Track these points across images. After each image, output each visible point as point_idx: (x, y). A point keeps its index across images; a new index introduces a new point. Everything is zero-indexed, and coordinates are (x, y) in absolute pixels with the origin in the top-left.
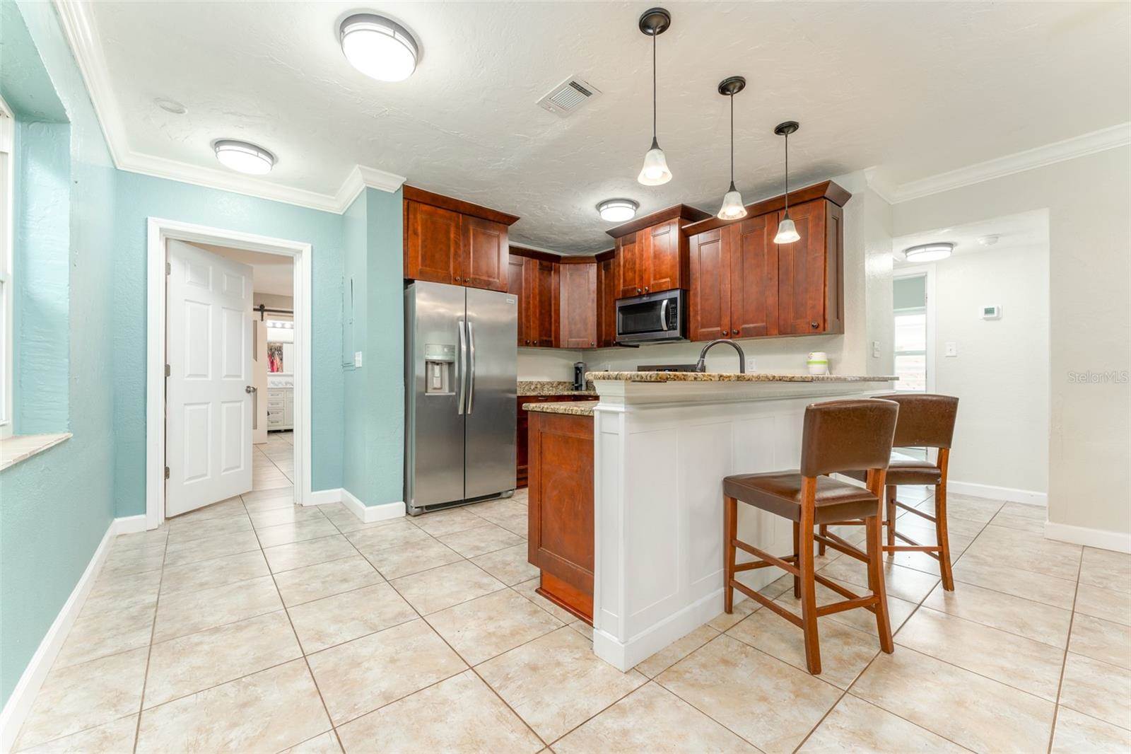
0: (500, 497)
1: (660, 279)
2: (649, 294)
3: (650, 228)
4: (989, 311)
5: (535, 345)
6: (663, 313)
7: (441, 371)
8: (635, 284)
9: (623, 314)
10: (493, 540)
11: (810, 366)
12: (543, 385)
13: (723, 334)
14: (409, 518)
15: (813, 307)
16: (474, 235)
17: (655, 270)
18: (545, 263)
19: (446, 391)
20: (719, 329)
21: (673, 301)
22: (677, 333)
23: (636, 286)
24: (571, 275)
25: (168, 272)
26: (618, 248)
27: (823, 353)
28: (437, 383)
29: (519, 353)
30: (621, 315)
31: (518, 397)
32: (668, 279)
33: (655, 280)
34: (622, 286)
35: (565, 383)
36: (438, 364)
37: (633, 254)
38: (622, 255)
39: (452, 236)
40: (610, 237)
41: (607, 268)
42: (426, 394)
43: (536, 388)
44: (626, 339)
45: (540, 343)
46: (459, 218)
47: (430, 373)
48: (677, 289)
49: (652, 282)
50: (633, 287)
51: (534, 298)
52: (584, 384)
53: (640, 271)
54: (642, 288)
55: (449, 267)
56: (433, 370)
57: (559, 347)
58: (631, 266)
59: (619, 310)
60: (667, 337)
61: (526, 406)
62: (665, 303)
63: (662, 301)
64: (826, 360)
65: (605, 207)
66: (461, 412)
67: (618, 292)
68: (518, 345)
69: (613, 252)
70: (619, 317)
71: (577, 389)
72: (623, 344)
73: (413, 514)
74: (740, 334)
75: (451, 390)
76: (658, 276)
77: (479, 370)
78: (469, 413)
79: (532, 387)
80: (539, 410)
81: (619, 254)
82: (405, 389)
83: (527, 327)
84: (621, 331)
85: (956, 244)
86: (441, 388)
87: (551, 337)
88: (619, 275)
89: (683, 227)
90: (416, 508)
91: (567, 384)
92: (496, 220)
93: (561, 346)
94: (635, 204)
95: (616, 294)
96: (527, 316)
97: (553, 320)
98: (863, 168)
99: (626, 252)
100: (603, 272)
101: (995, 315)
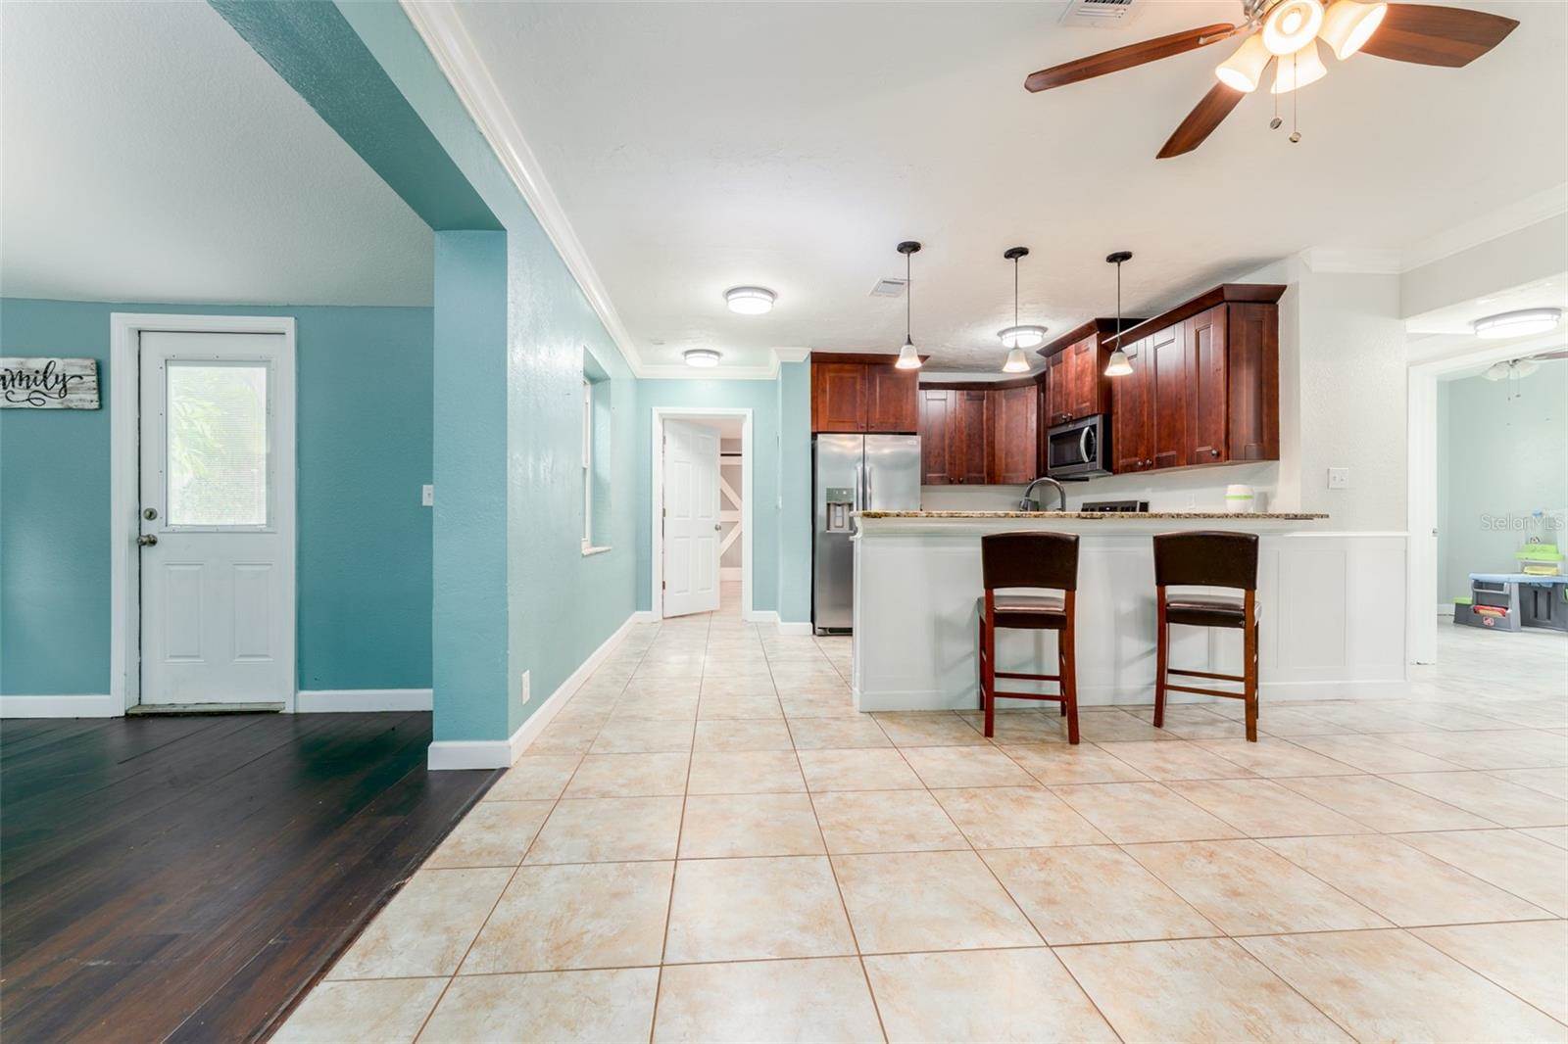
1: (1082, 403)
2: (1072, 421)
3: (1074, 345)
5: (960, 483)
6: (1083, 443)
7: (843, 511)
8: (1062, 409)
9: (1054, 444)
11: (1227, 501)
13: (1139, 465)
14: (815, 637)
15: (1216, 432)
16: (880, 383)
17: (1078, 393)
18: (973, 393)
19: (846, 529)
20: (1136, 459)
21: (1093, 428)
22: (1098, 465)
23: (1062, 412)
24: (1007, 402)
25: (664, 442)
26: (1048, 368)
30: (1053, 446)
32: (1088, 404)
33: (1077, 404)
34: (1051, 411)
36: (839, 505)
37: (1060, 376)
38: (1052, 377)
39: (858, 387)
40: (1040, 356)
41: (1043, 391)
42: (827, 531)
45: (968, 480)
46: (864, 369)
47: (832, 513)
48: (1098, 414)
49: (1075, 407)
50: (1060, 413)
53: (1066, 394)
54: (1066, 416)
55: (855, 416)
56: (835, 510)
57: (994, 483)
58: (1059, 386)
59: (1051, 441)
60: (1089, 469)
62: (1086, 429)
63: (1083, 428)
67: (1051, 419)
69: (1045, 373)
70: (1050, 447)
73: (817, 634)
74: (1154, 465)
76: (1080, 401)
81: (1049, 375)
82: (813, 526)
83: (952, 464)
84: (1053, 464)
86: (842, 527)
87: (982, 472)
88: (1050, 399)
89: (1102, 343)
90: (819, 629)
93: (996, 482)
94: (1044, 329)
95: (1049, 421)
96: (952, 452)
97: (985, 453)
99: (1055, 373)
100: (1041, 396)
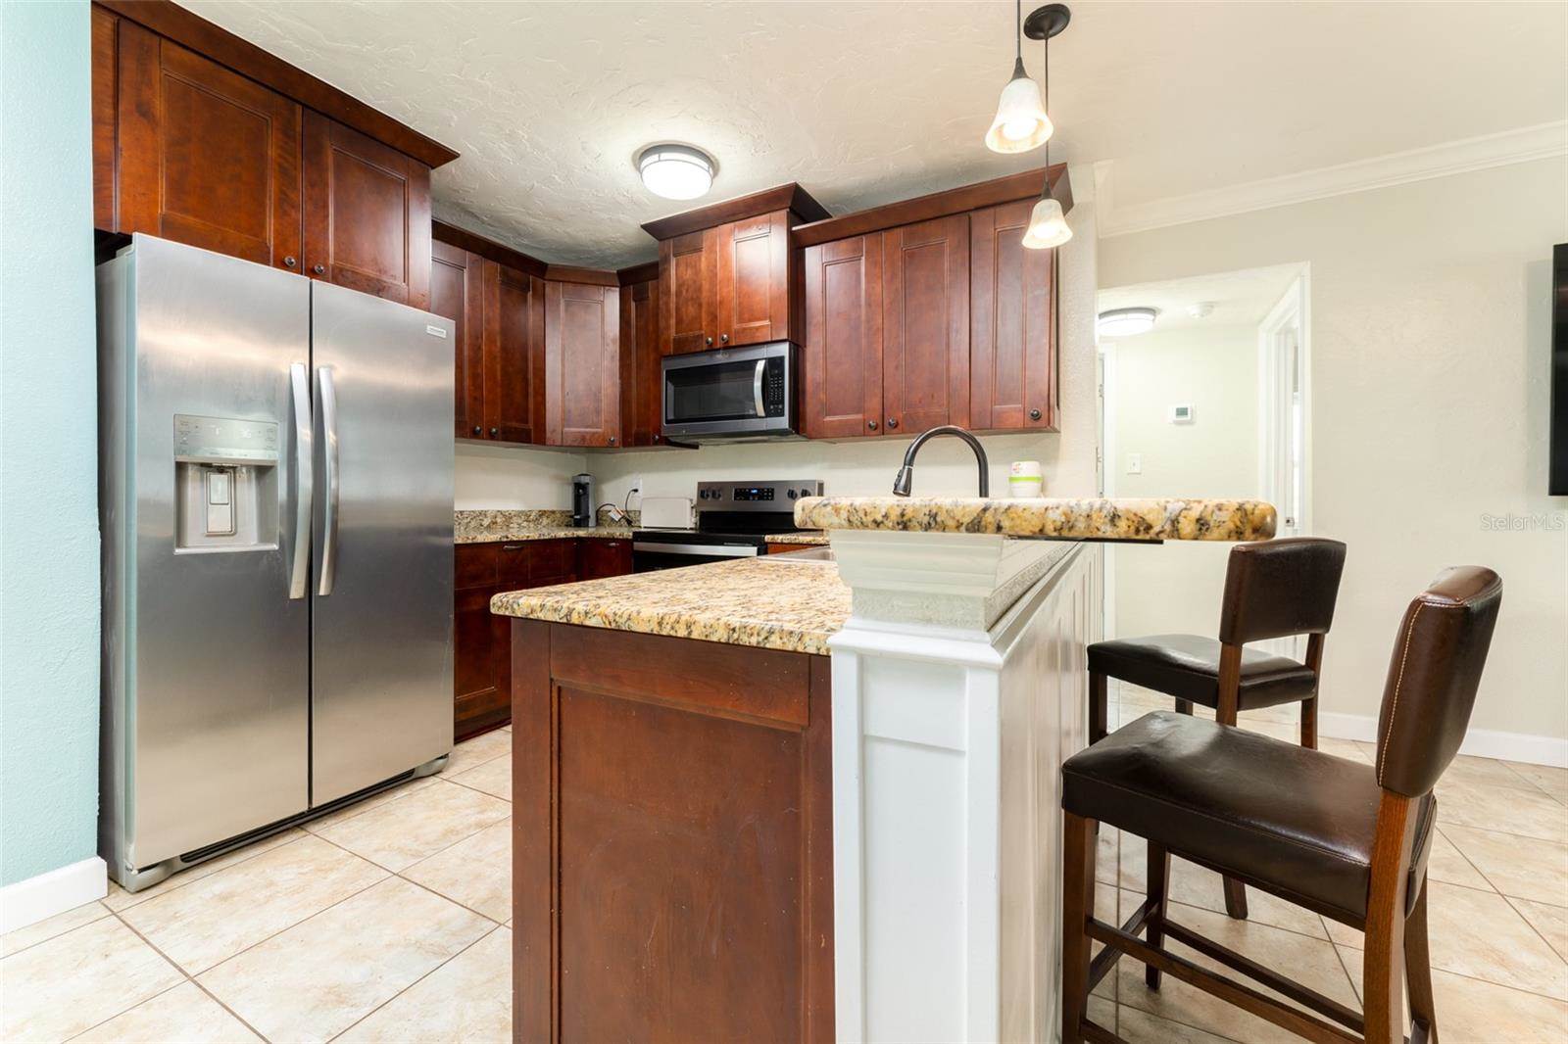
0: (413, 777)
1: (750, 321)
2: (728, 348)
3: (732, 224)
4: (1182, 412)
5: (492, 437)
6: (758, 384)
7: (233, 488)
8: (701, 329)
9: (675, 385)
10: (389, 946)
11: (1016, 484)
12: (508, 518)
13: (870, 425)
14: (122, 900)
15: (1032, 383)
17: (740, 303)
18: (514, 273)
19: (249, 541)
20: (860, 416)
21: (774, 364)
22: (784, 422)
23: (703, 332)
24: (568, 305)
26: (666, 260)
27: (1037, 463)
28: (219, 520)
29: (458, 452)
30: (671, 387)
31: (457, 546)
32: (767, 322)
33: (741, 320)
34: (673, 330)
35: (553, 512)
36: (221, 470)
37: (697, 272)
38: (673, 272)
39: (272, 152)
41: (640, 298)
42: (178, 551)
43: (495, 523)
44: (682, 431)
45: (504, 433)
46: (293, 112)
47: (191, 492)
48: (783, 341)
49: (736, 326)
50: (697, 333)
51: (491, 341)
52: (592, 513)
53: (710, 304)
54: (715, 337)
55: (262, 226)
56: (204, 484)
57: (544, 443)
58: (691, 293)
59: (667, 378)
60: (765, 428)
61: (504, 603)
62: (760, 366)
63: (756, 361)
64: (1039, 476)
65: (655, 157)
66: (297, 591)
67: (667, 342)
68: (456, 437)
69: (655, 266)
70: (668, 390)
71: (581, 523)
72: (672, 439)
73: (133, 887)
74: (900, 427)
75: (264, 537)
76: (746, 316)
77: (351, 486)
78: (322, 592)
79: (486, 522)
80: (555, 617)
81: (667, 269)
82: (103, 537)
83: (475, 398)
84: (671, 417)
85: (1160, 311)
86: (233, 533)
87: (527, 422)
88: (668, 311)
89: (794, 229)
90: (141, 871)
91: (558, 515)
92: (397, 145)
93: (548, 443)
94: (713, 164)
95: (661, 346)
96: (475, 377)
97: (531, 390)
98: (1092, 163)
99: (682, 268)
100: (633, 304)
101: (1189, 417)
